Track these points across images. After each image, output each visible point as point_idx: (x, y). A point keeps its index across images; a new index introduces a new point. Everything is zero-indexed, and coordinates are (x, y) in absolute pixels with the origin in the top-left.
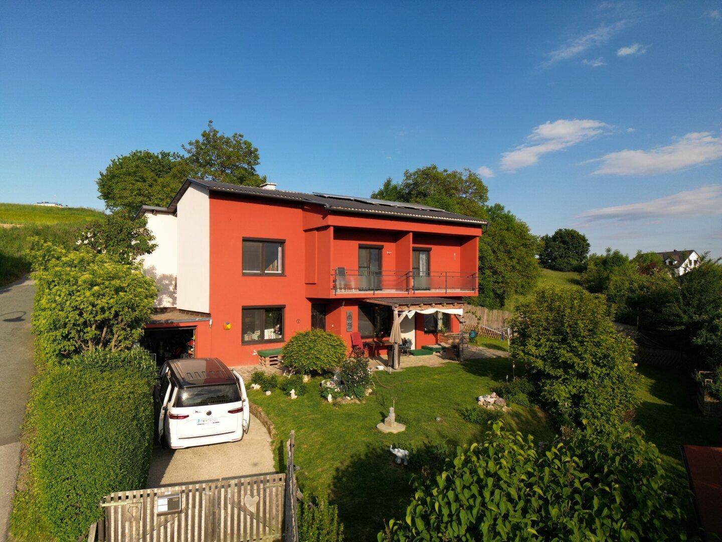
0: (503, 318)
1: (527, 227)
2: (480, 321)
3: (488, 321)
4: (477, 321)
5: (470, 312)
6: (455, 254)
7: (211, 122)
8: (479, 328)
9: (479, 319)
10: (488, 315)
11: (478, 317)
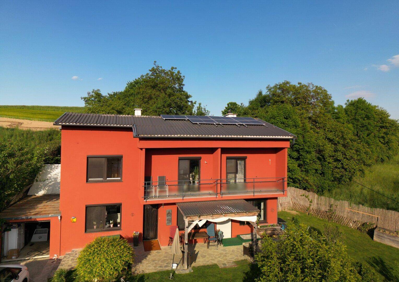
0: (329, 204)
1: (388, 114)
2: (311, 204)
3: (318, 204)
4: (309, 203)
5: (303, 196)
6: (270, 160)
7: (155, 62)
8: (311, 209)
9: (311, 202)
10: (318, 199)
11: (310, 200)
